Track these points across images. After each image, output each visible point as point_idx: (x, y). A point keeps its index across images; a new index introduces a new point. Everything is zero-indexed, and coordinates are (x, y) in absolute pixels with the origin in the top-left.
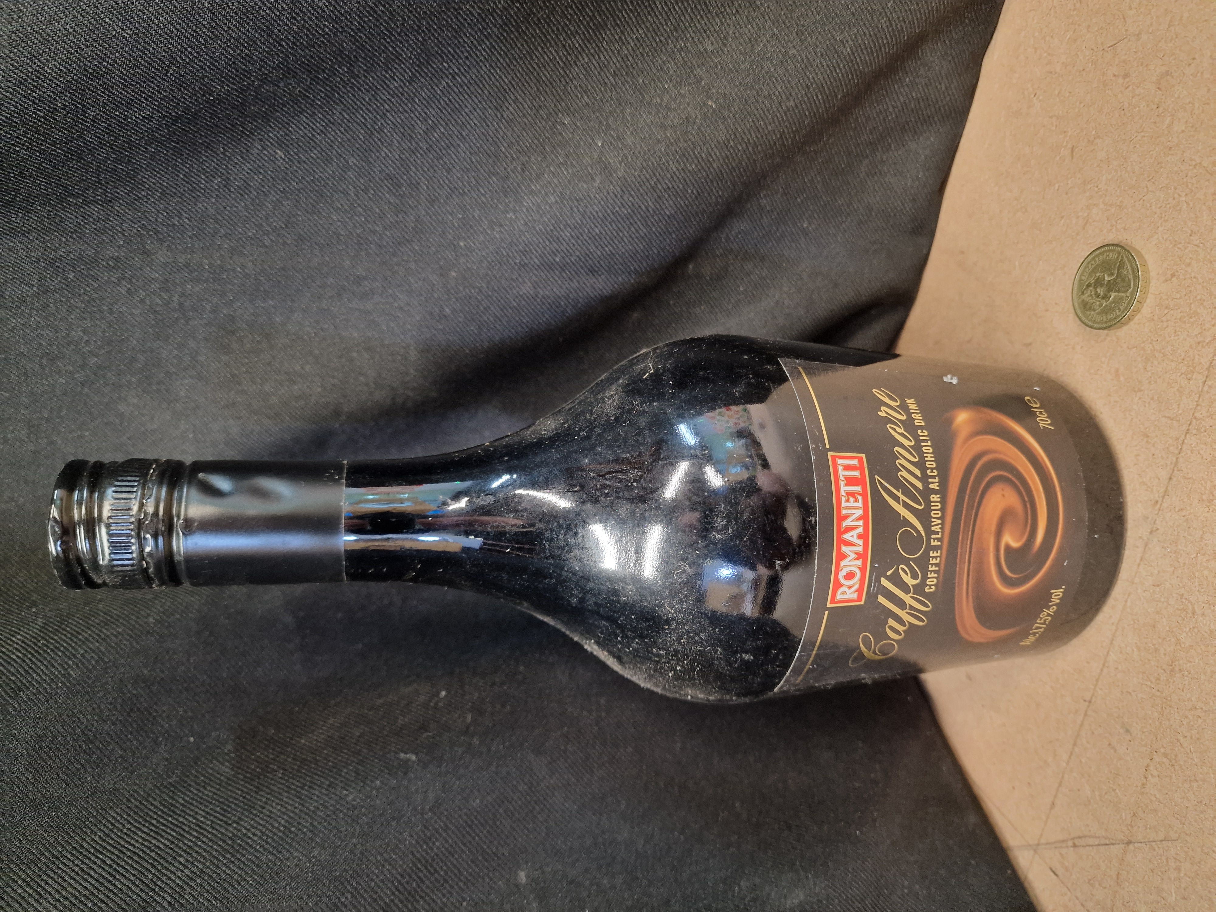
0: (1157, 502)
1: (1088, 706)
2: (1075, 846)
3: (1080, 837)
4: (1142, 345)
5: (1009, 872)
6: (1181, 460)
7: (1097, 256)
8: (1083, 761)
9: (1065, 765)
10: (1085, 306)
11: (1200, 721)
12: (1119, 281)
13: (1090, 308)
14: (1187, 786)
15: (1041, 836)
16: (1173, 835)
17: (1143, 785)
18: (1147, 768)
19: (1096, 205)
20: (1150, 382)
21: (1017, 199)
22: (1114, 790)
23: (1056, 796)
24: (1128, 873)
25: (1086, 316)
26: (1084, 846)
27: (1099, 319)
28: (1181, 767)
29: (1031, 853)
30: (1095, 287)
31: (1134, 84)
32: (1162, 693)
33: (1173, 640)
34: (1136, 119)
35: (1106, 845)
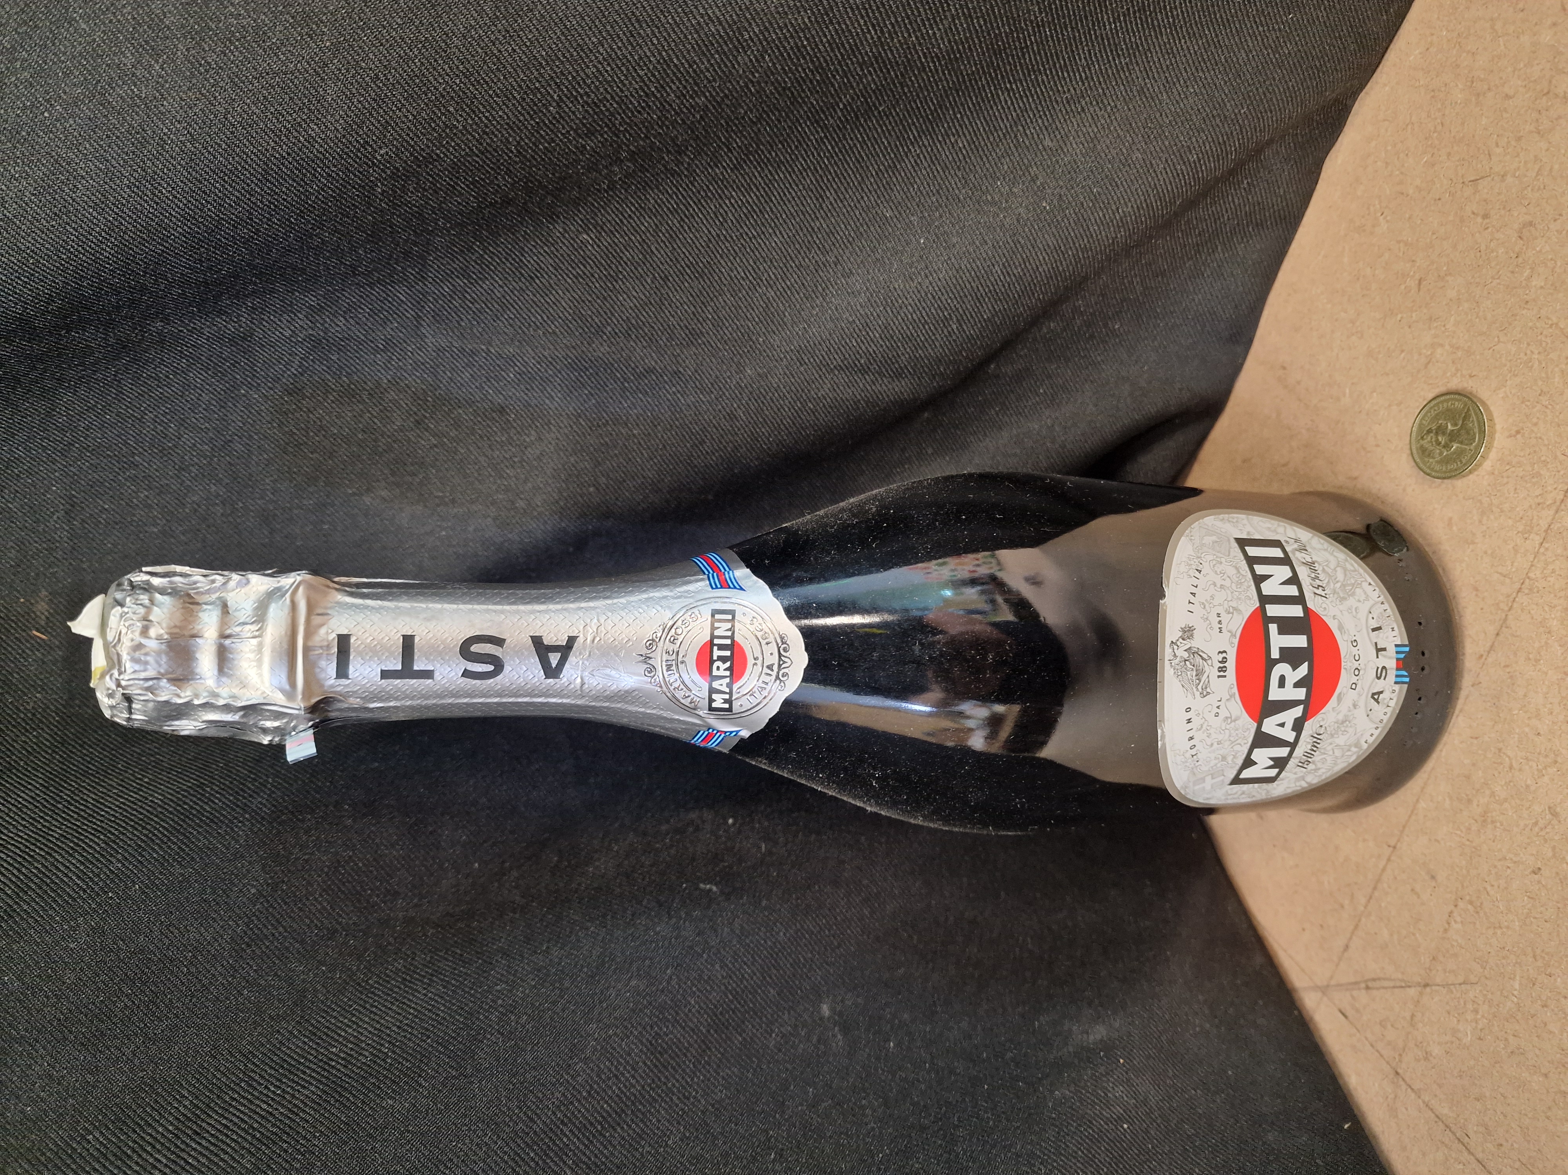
0: (1482, 656)
1: (1393, 852)
2: (1367, 988)
3: (1374, 980)
4: (1480, 498)
5: (1296, 1015)
6: (1510, 617)
7: (1442, 402)
8: (1383, 905)
9: (1362, 908)
10: (1423, 450)
11: (1509, 871)
12: (1463, 432)
13: (1429, 455)
14: (1491, 931)
15: (1331, 977)
16: (1473, 979)
17: (1446, 931)
18: (1450, 914)
19: (1442, 345)
20: (1484, 536)
21: (1353, 322)
22: (1414, 934)
23: (1351, 938)
24: (1423, 1015)
25: (1424, 463)
26: (1378, 989)
27: (1437, 468)
28: (1485, 913)
29: (1320, 994)
30: (1437, 434)
31: (1493, 226)
32: (1471, 842)
33: (1488, 792)
34: (1493, 264)
35: (1402, 987)
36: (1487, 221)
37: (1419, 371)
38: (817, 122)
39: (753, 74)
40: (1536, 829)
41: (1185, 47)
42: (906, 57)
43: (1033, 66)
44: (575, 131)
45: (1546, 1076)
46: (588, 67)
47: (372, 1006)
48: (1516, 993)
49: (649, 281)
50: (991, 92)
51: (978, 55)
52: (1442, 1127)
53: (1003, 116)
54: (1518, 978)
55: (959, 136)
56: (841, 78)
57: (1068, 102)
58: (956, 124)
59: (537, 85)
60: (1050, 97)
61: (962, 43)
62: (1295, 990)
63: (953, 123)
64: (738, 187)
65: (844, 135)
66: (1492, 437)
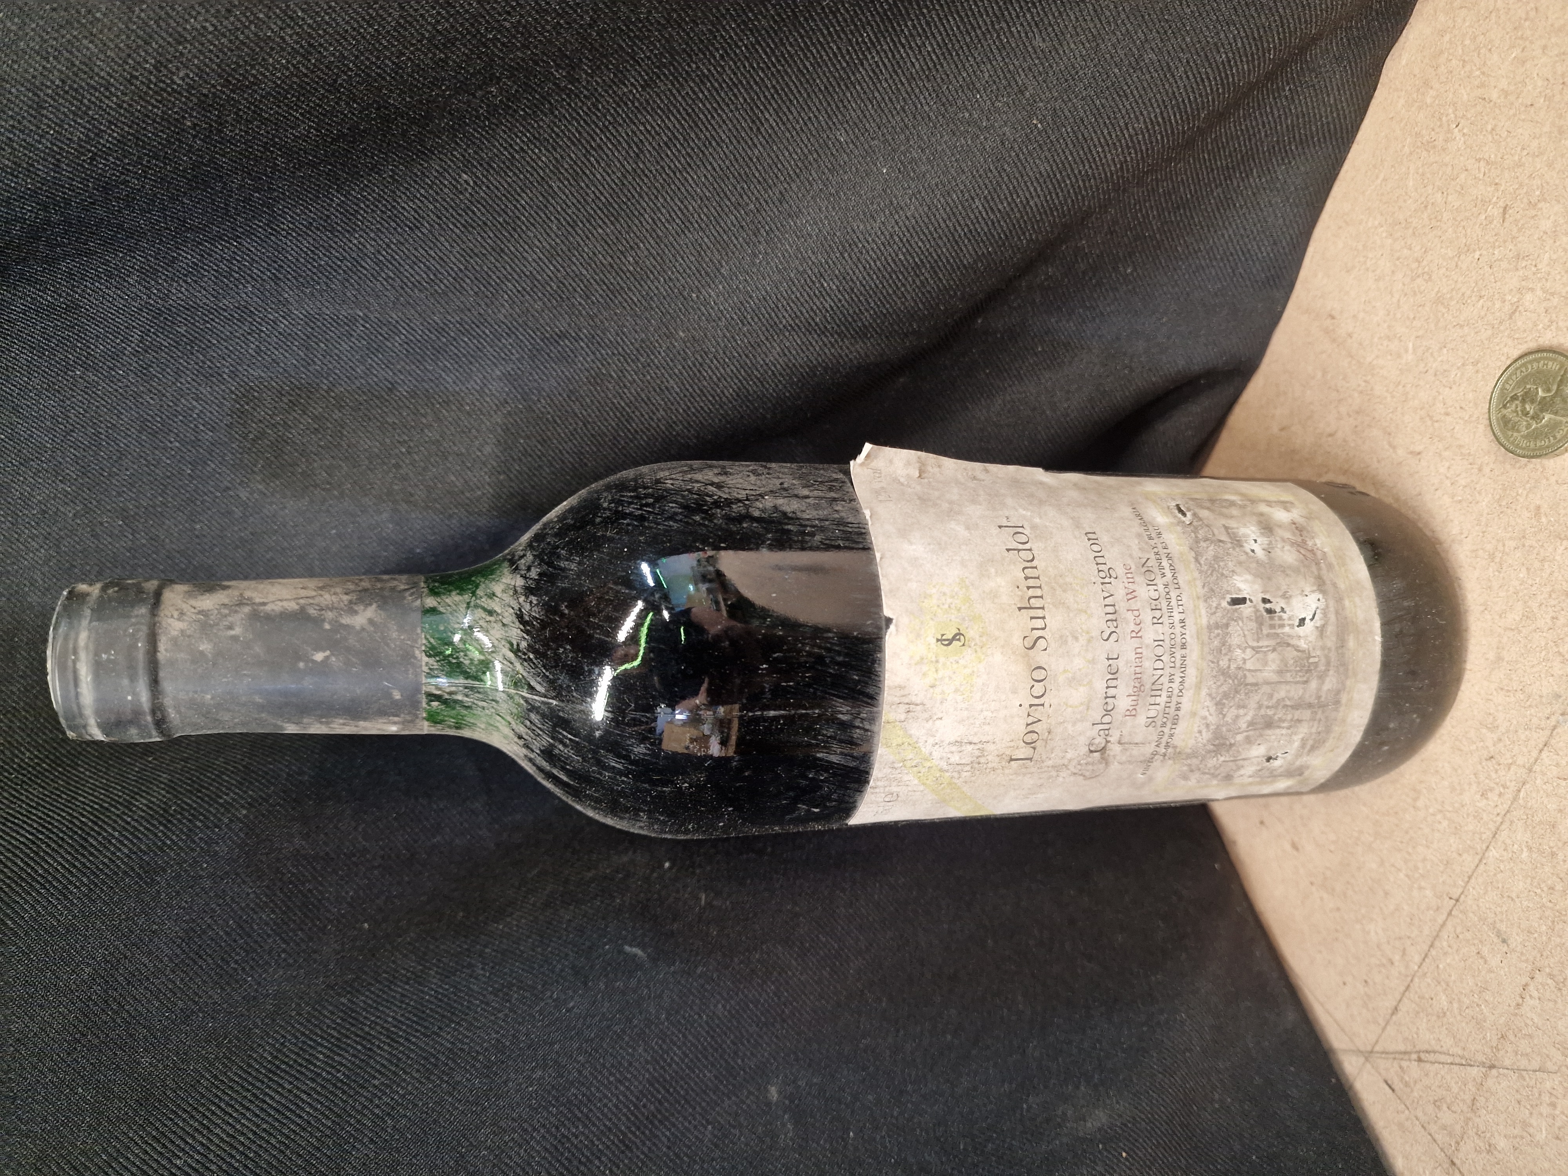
1: (1455, 905)
2: (1420, 1060)
3: (1427, 1052)
5: (1333, 1080)
7: (1530, 362)
8: (1441, 966)
9: (1416, 967)
10: (1505, 422)
12: (1558, 400)
13: (1513, 428)
15: (1377, 1042)
16: (1550, 1066)
17: (1518, 1005)
18: (1525, 987)
19: (1532, 290)
21: (1418, 261)
22: (1479, 1006)
23: (1401, 1001)
24: (1487, 1100)
25: (1507, 438)
26: (1432, 1063)
27: (1523, 443)
29: (1361, 1060)
30: (1523, 401)
35: (1462, 1065)
37: (1500, 323)
38: (743, 22)
47: (228, 1105)
49: (553, 226)
55: (927, 38)
62: (1332, 1051)
63: (918, 19)
64: (653, 109)
65: (781, 40)
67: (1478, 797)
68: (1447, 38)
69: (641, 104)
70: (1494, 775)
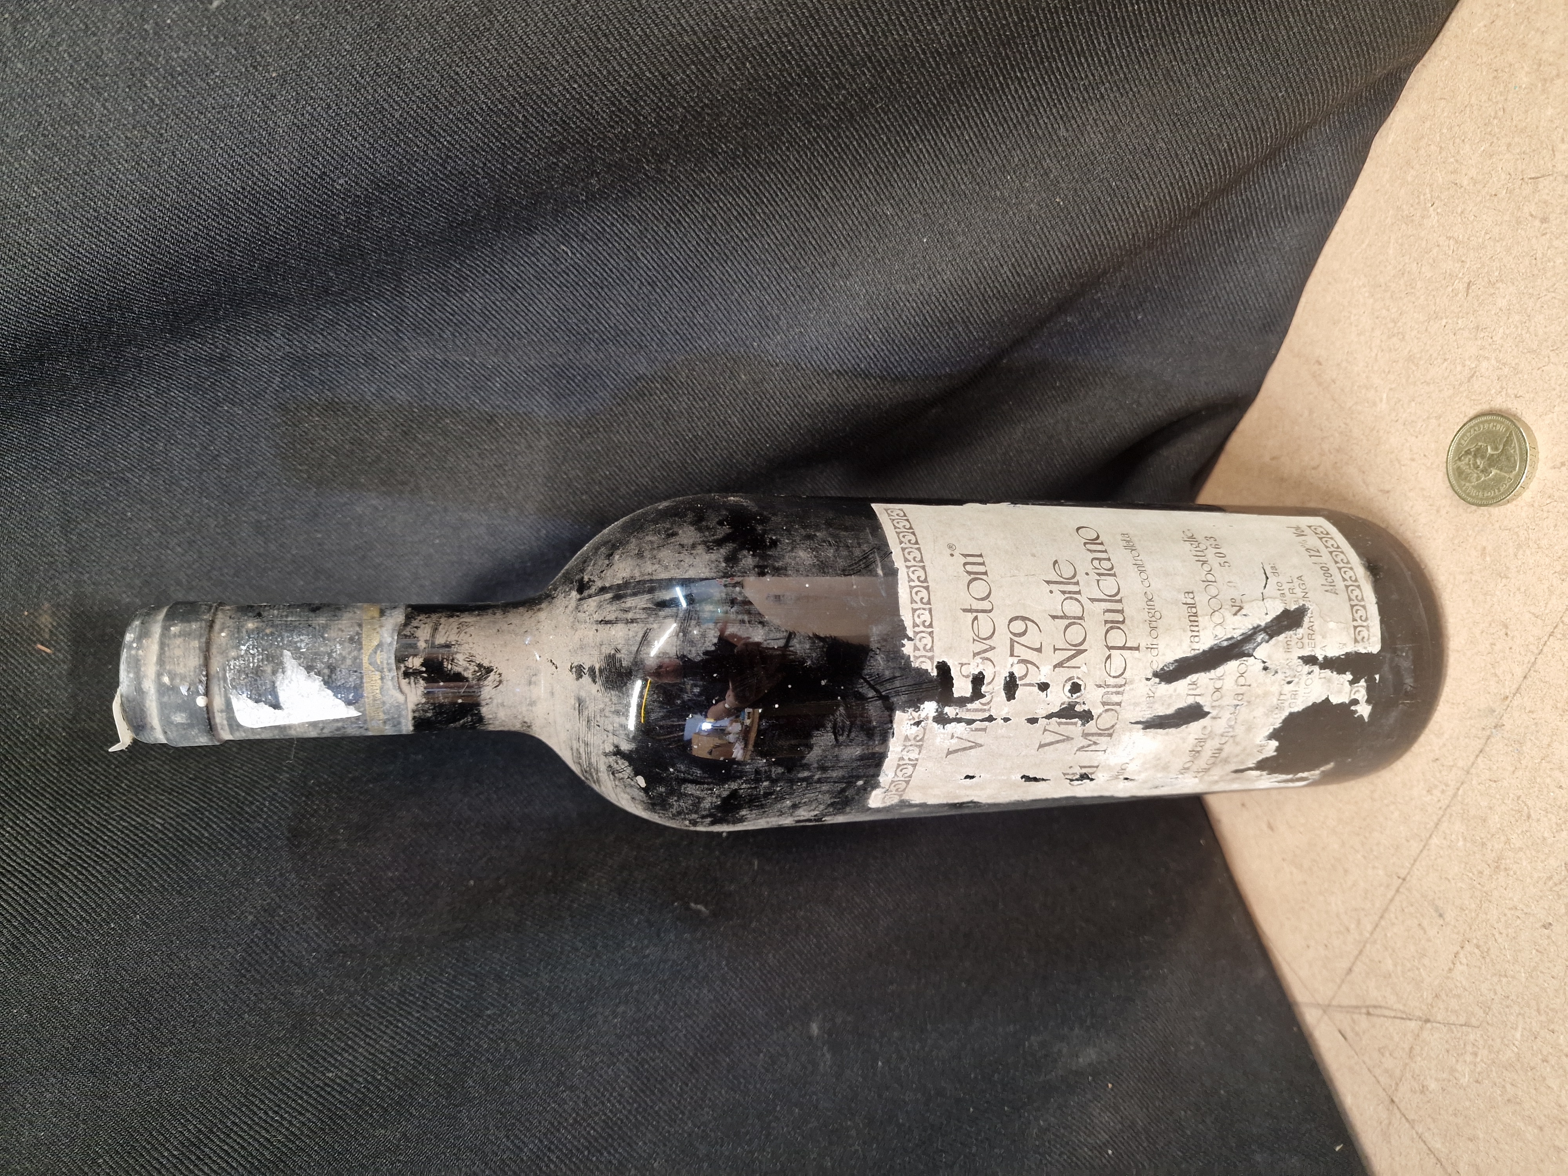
1: (1402, 884)
2: (1368, 1014)
3: (1375, 1007)
4: (1516, 530)
5: (1296, 1030)
6: (1539, 661)
7: (1483, 422)
8: (1389, 934)
9: (1368, 935)
10: (1459, 472)
11: (1519, 922)
12: (1503, 458)
13: (1466, 478)
14: (1495, 979)
15: (1333, 998)
16: (1474, 1021)
17: (1450, 970)
18: (1456, 955)
19: (1488, 359)
20: (1518, 572)
21: (1394, 322)
22: (1418, 969)
23: (1354, 963)
24: (1422, 1049)
25: (1460, 487)
26: (1378, 1016)
27: (1474, 493)
28: (1492, 960)
29: (1320, 1012)
30: (1475, 456)
31: (1552, 233)
32: (1483, 886)
33: (1503, 838)
34: (1549, 275)
35: (1402, 1018)
36: (1545, 225)
37: (1460, 384)
38: (807, 122)
39: (734, 82)
40: (1551, 883)
41: (1217, 25)
42: (902, 54)
43: (1046, 53)
44: (545, 149)
45: (1541, 1129)
46: (553, 86)
47: (368, 1029)
48: (1516, 1043)
49: (636, 287)
50: (1000, 82)
51: (984, 47)
52: (1435, 1161)
53: (1014, 106)
54: (1520, 1029)
56: (832, 80)
57: (1086, 89)
58: (962, 116)
59: (500, 106)
60: (1065, 84)
61: (965, 36)
62: (1296, 1003)
63: (959, 115)
64: (726, 190)
65: (839, 134)
66: (1534, 467)
67: (1425, 792)
68: (1428, 124)
69: (716, 186)
70: (1438, 775)
